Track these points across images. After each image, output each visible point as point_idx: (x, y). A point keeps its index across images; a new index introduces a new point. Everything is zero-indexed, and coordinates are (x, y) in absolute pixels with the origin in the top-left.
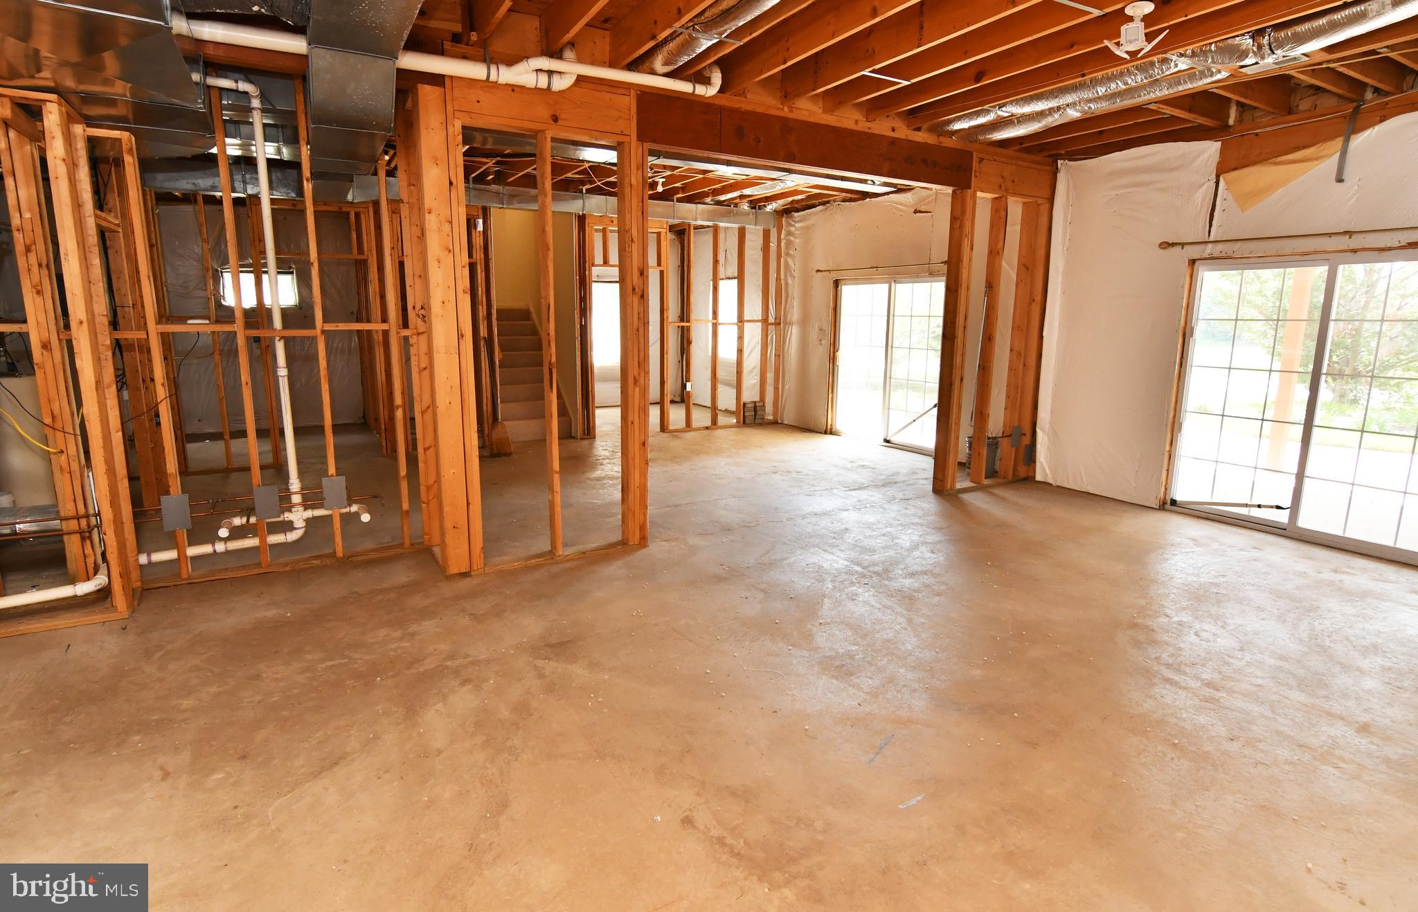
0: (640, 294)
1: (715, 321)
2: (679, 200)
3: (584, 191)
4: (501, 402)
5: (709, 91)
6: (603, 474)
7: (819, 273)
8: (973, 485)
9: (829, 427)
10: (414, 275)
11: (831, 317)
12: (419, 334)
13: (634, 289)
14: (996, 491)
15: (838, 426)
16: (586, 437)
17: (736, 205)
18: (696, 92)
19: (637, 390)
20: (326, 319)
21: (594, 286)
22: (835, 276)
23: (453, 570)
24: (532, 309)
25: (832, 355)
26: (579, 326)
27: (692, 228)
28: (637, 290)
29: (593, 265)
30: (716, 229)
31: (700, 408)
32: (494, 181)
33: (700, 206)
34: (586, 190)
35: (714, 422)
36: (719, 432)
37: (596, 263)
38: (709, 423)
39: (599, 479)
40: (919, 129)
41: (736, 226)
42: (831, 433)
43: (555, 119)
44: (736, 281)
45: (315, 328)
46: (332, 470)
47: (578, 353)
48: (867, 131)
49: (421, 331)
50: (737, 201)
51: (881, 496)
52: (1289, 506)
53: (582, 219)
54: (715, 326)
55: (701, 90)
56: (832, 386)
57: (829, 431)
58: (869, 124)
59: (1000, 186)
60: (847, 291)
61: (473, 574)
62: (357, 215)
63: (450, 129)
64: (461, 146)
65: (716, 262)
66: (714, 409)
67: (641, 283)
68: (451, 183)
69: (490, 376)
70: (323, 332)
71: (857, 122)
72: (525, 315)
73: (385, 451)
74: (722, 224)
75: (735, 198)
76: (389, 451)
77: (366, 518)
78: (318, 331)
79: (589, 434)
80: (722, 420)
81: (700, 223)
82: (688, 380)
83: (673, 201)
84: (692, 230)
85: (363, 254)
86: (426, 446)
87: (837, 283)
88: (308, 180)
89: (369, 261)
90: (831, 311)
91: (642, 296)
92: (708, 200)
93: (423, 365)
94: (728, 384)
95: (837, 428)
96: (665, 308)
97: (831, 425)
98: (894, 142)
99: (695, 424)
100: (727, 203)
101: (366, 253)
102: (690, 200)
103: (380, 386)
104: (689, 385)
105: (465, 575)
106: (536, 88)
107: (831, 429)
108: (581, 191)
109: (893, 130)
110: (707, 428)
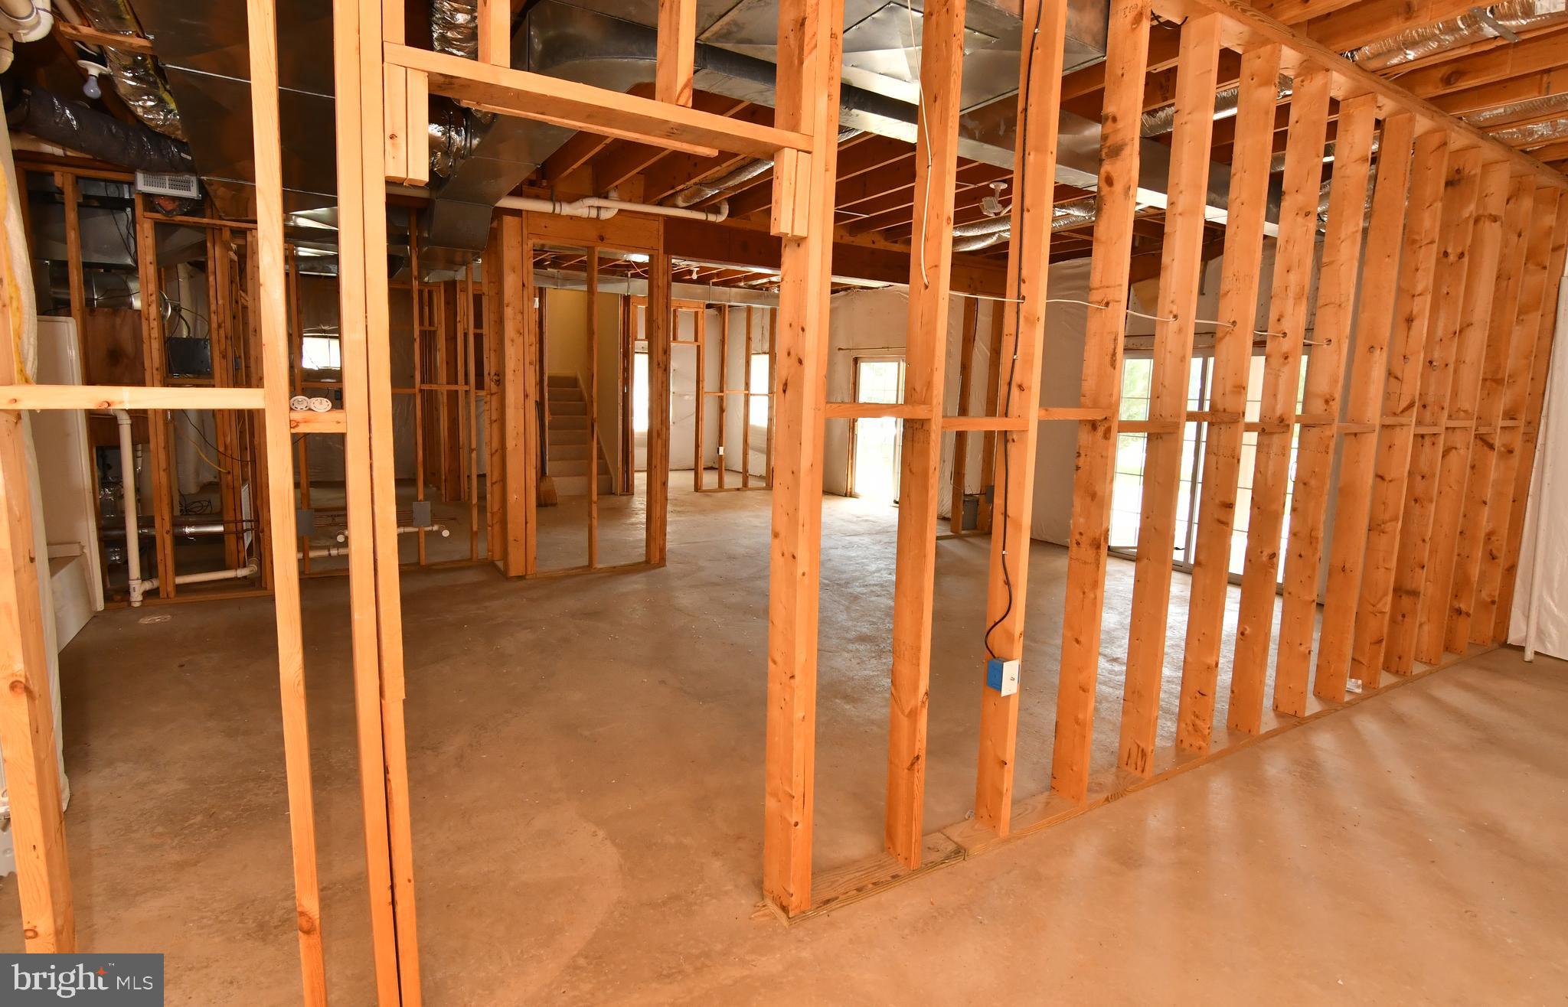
0: (664, 367)
1: (747, 392)
2: (715, 284)
3: (629, 275)
4: (549, 460)
5: (721, 219)
6: (637, 521)
7: (841, 351)
8: (951, 534)
9: (849, 487)
10: (490, 350)
11: (851, 392)
12: (492, 394)
13: (659, 364)
14: (968, 539)
15: (857, 490)
16: (625, 493)
17: (767, 289)
18: (709, 219)
19: (660, 441)
20: (423, 382)
21: (636, 356)
22: (855, 354)
23: (513, 573)
24: (579, 377)
25: (851, 425)
26: (621, 393)
27: (727, 307)
28: (661, 365)
29: (636, 339)
30: (749, 310)
31: (732, 473)
32: (550, 266)
33: (734, 290)
34: (631, 274)
35: (745, 484)
36: (749, 493)
37: (638, 338)
38: (740, 485)
39: (632, 524)
40: (896, 242)
41: (769, 307)
42: (851, 496)
43: (602, 239)
44: (767, 356)
45: (415, 388)
46: (421, 497)
47: (620, 418)
48: (851, 243)
49: (493, 391)
50: (768, 285)
51: (869, 540)
52: (1184, 547)
53: (627, 299)
54: (747, 397)
55: (712, 218)
56: (852, 453)
57: (851, 495)
58: (852, 239)
59: (970, 286)
60: (865, 368)
61: (527, 577)
62: (430, 293)
63: (525, 246)
64: (532, 259)
65: (749, 339)
66: (745, 474)
67: (664, 358)
68: (524, 285)
69: (540, 436)
70: (421, 391)
71: (842, 237)
72: (573, 382)
73: (444, 500)
74: (754, 305)
75: (765, 283)
76: (447, 500)
77: (446, 533)
78: (417, 390)
79: (628, 491)
80: (752, 483)
81: (732, 304)
82: (720, 444)
83: (709, 284)
84: (727, 309)
85: (434, 326)
86: (493, 481)
87: (856, 361)
88: (415, 278)
89: (439, 333)
90: (851, 385)
91: (665, 370)
92: (742, 284)
93: (494, 418)
94: (759, 450)
95: (856, 491)
96: (701, 379)
97: (851, 489)
98: (873, 252)
99: (726, 486)
100: (760, 287)
101: (436, 326)
102: (725, 284)
103: (442, 442)
104: (721, 449)
105: (521, 578)
106: (588, 218)
107: (851, 493)
108: (627, 276)
109: (874, 242)
110: (738, 489)
